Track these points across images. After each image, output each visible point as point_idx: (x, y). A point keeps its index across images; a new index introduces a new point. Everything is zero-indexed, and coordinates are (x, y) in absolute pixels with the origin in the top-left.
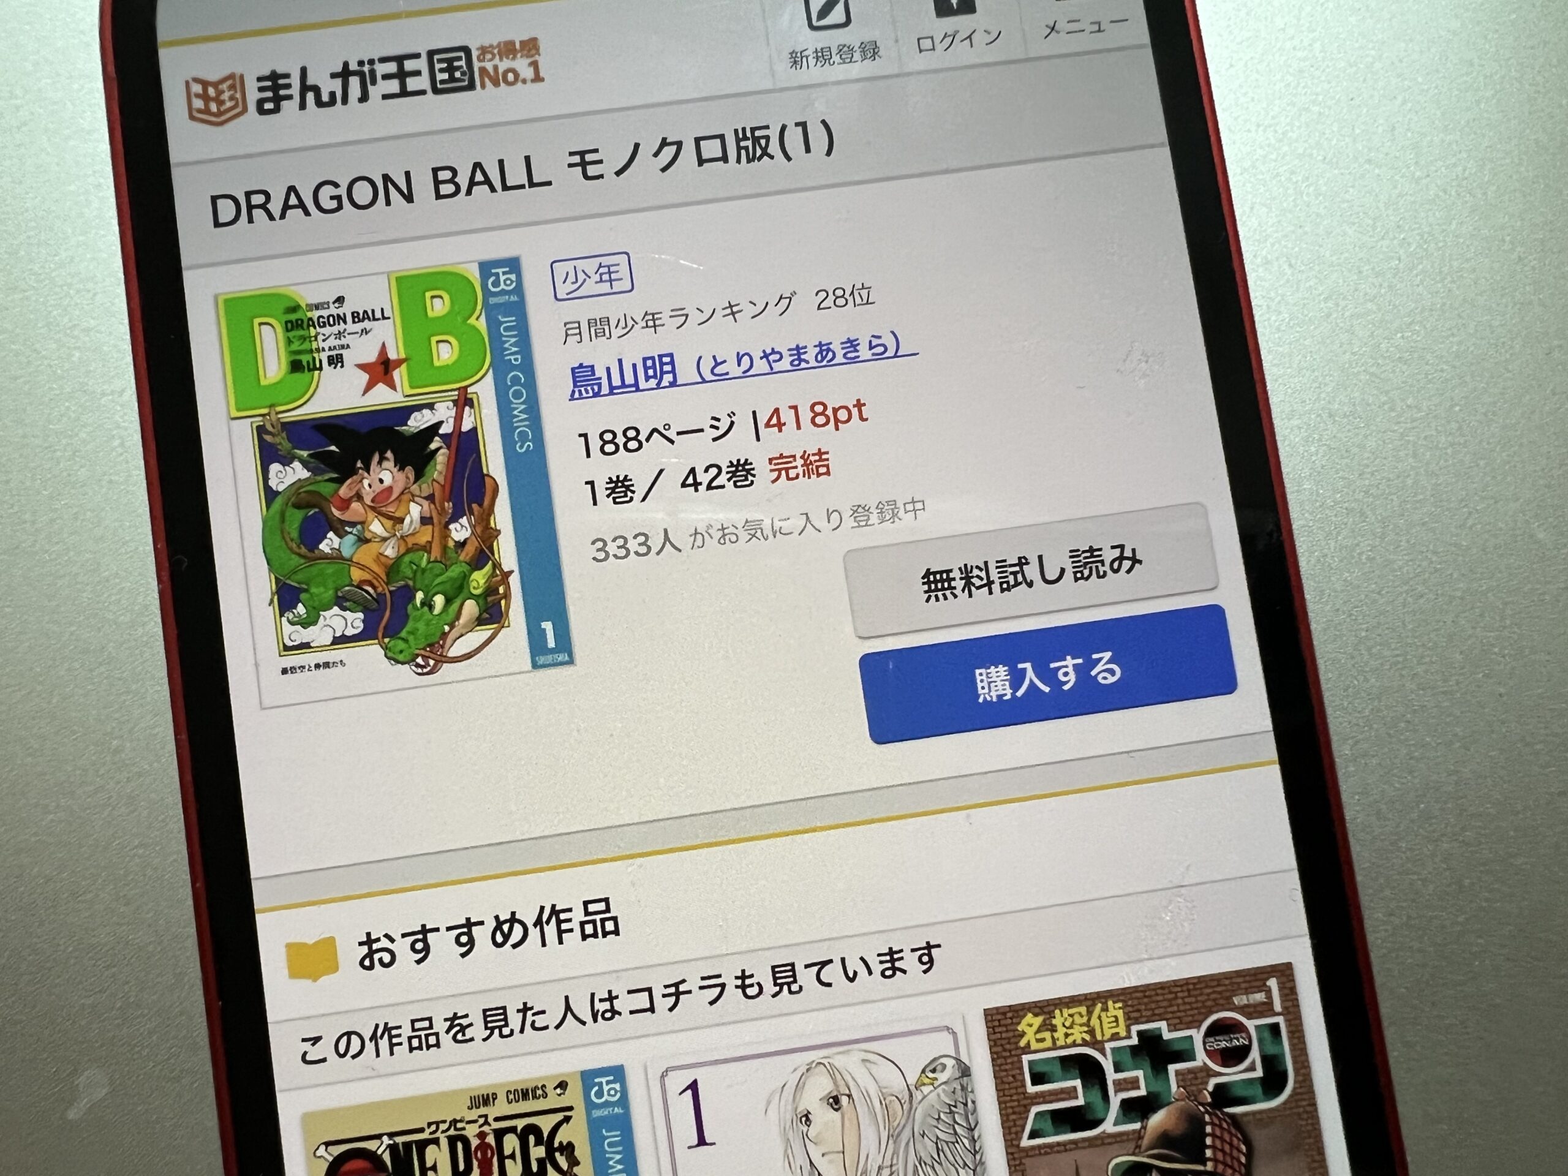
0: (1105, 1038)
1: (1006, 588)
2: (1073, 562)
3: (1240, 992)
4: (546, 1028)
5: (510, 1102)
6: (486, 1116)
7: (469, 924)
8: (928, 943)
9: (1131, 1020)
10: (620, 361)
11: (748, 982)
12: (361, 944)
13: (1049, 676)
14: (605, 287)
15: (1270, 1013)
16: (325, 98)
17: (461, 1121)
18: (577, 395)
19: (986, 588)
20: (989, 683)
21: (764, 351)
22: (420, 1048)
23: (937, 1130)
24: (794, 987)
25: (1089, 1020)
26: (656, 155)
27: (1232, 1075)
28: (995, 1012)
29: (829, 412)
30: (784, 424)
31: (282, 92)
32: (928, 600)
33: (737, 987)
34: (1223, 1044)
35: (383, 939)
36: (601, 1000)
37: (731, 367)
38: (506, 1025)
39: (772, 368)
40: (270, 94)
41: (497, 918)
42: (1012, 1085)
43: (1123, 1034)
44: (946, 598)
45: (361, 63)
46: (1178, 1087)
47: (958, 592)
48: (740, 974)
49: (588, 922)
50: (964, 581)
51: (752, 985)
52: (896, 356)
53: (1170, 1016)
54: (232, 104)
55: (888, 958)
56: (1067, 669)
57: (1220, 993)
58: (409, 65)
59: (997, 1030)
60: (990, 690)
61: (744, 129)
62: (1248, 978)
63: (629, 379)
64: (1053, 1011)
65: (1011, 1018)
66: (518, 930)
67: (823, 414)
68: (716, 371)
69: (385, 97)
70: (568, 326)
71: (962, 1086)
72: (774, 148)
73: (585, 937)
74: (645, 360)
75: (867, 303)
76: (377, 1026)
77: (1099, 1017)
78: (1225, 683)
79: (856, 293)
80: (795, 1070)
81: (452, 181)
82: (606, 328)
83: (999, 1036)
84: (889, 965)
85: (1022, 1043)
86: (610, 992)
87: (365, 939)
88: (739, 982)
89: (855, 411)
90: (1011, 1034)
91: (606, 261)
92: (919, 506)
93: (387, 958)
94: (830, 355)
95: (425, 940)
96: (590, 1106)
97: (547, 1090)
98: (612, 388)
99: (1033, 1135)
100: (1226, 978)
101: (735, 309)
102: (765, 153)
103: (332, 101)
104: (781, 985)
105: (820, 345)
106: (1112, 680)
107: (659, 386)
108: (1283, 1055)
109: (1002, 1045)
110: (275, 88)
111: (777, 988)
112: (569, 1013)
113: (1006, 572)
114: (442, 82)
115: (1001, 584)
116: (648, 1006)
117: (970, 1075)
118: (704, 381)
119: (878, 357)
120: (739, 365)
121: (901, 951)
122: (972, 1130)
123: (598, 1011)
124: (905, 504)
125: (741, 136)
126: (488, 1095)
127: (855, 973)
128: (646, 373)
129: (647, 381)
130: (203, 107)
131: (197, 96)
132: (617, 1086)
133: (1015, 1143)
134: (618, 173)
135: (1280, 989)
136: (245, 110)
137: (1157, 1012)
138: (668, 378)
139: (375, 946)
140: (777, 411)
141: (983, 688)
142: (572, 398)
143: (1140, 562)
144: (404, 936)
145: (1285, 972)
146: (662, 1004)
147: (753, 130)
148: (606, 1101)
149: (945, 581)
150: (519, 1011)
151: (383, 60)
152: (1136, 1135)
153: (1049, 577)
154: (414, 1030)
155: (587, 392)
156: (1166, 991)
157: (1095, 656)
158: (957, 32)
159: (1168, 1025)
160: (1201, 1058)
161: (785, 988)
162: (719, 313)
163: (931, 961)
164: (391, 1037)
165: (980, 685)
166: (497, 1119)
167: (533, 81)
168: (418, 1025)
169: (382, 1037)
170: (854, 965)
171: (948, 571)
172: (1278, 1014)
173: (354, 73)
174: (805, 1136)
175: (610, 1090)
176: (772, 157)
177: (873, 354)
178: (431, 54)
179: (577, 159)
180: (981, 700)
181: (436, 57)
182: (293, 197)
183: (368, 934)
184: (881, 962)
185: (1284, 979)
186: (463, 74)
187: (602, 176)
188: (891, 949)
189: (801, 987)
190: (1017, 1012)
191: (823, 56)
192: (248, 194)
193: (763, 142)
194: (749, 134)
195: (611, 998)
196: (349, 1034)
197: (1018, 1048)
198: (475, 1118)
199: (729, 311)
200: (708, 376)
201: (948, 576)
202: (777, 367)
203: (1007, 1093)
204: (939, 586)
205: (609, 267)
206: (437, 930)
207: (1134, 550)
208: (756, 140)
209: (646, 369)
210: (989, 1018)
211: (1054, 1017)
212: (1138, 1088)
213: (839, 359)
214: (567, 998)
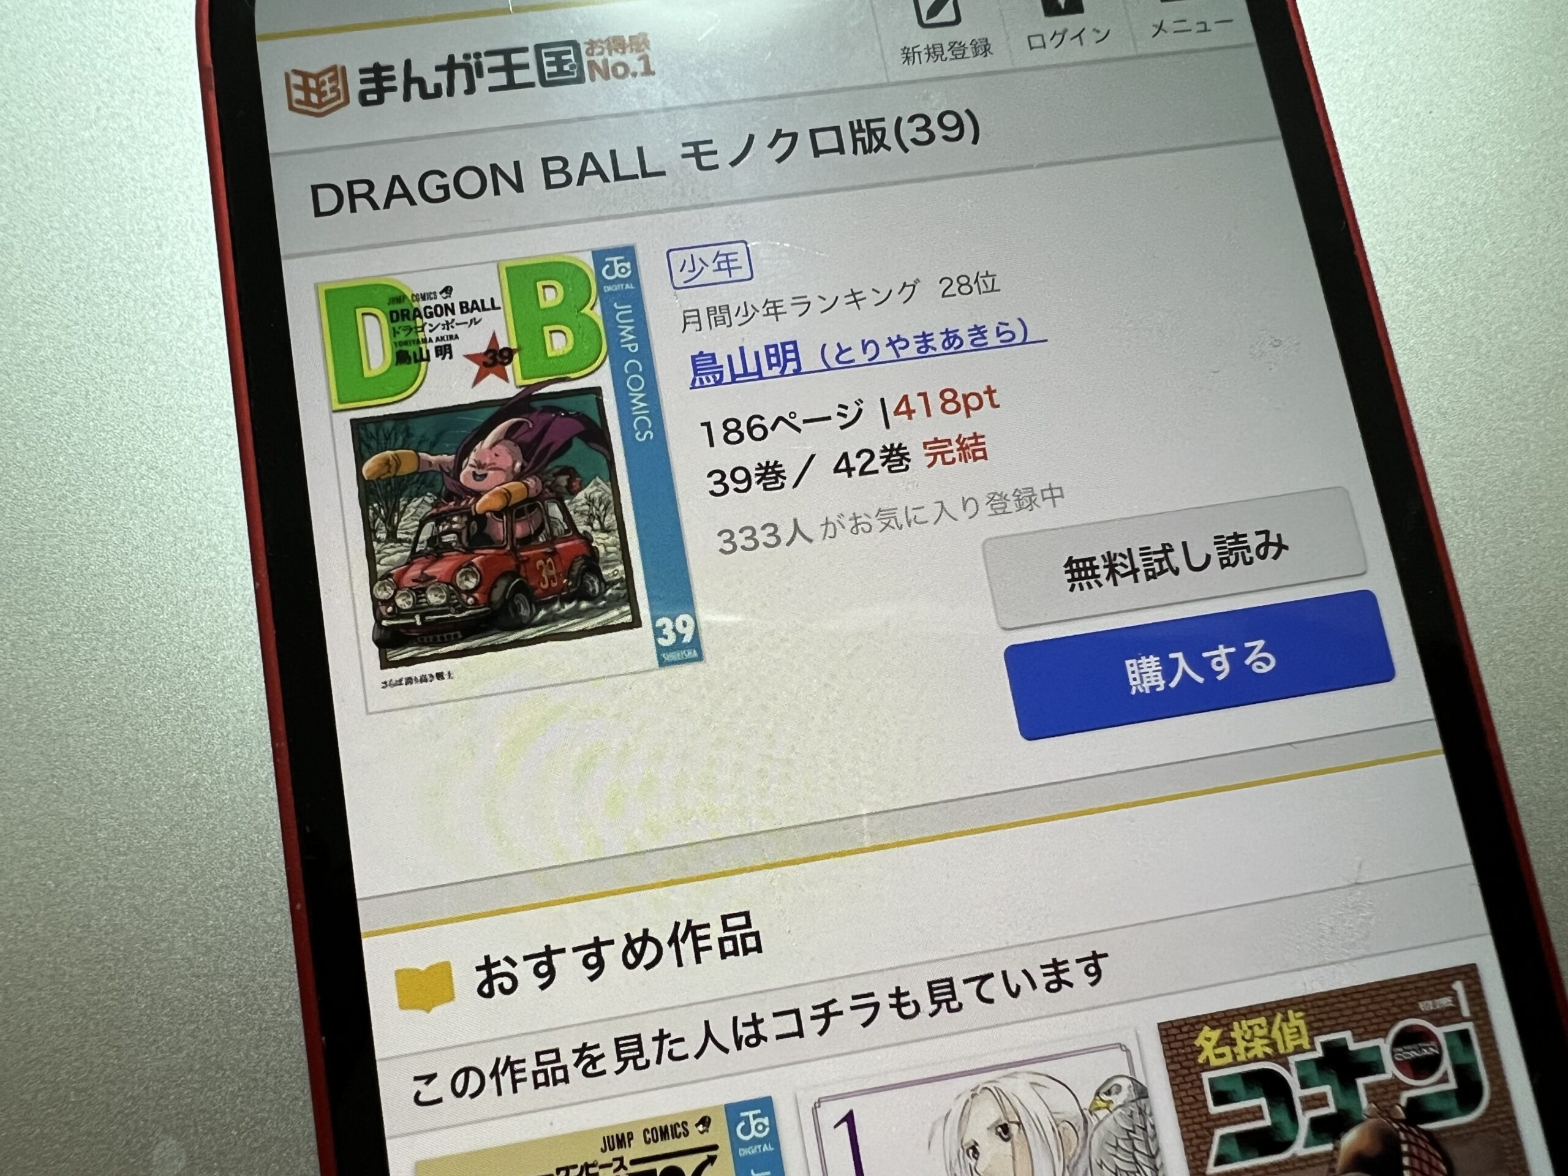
0: (1288, 1051)
1: (1151, 576)
2: (1218, 549)
3: (1426, 997)
4: (686, 1057)
5: (647, 1142)
6: (621, 1159)
7: (597, 944)
8: (1094, 952)
9: (1314, 1030)
10: (742, 349)
11: (903, 1000)
12: (479, 969)
13: (1202, 666)
14: (724, 276)
15: (1459, 1019)
16: (430, 90)
17: (593, 1165)
18: (698, 383)
19: (1131, 576)
20: (1141, 674)
21: (889, 338)
22: (546, 1083)
23: (1115, 1159)
24: (954, 1005)
25: (1270, 1031)
26: (771, 145)
27: (1425, 1088)
28: (1169, 1025)
29: (960, 399)
30: (914, 411)
31: (386, 84)
32: (1072, 589)
33: (892, 1006)
34: (1414, 1054)
35: (502, 962)
36: (745, 1025)
37: (857, 355)
38: (641, 1055)
39: (898, 355)
40: (373, 86)
41: (628, 936)
42: (1193, 1107)
43: (1307, 1046)
44: (1090, 587)
45: (467, 56)
46: (1369, 1103)
47: (1102, 580)
48: (894, 992)
49: (727, 938)
50: (1107, 570)
51: (907, 1004)
52: (1024, 343)
53: (1354, 1025)
54: (334, 95)
55: (1052, 970)
56: (1220, 658)
57: (1405, 998)
58: (516, 58)
59: (1172, 1045)
60: (1142, 682)
61: (859, 122)
62: (1433, 982)
63: (752, 367)
64: (1231, 1024)
65: (1187, 1033)
66: (651, 949)
67: (953, 400)
68: (841, 358)
69: (492, 89)
70: (687, 314)
71: (1140, 1109)
72: (890, 139)
73: (724, 955)
74: (767, 348)
75: (993, 290)
76: (498, 1060)
77: (1281, 1029)
78: (1382, 670)
79: (980, 280)
80: (959, 1096)
81: (562, 171)
82: (726, 315)
83: (1175, 1052)
84: (1054, 977)
85: (1201, 1060)
86: (754, 1015)
87: (483, 963)
88: (894, 1001)
89: (986, 398)
90: (1189, 1050)
91: (724, 249)
92: (1057, 493)
93: (508, 983)
94: (958, 342)
95: (549, 963)
96: (736, 1144)
97: (688, 1128)
98: (734, 376)
99: (1220, 1161)
100: (1409, 983)
101: (858, 297)
102: (881, 143)
103: (438, 93)
104: (939, 1003)
105: (947, 332)
106: (1266, 669)
107: (782, 374)
108: (1475, 1063)
109: (1180, 1062)
110: (378, 80)
111: (935, 1006)
112: (710, 1041)
113: (1150, 559)
114: (551, 75)
115: (1146, 571)
116: (796, 1030)
117: (1147, 1097)
118: (829, 369)
119: (1007, 344)
120: (865, 352)
121: (1066, 962)
122: (1152, 1157)
123: (741, 1037)
124: (1042, 491)
125: (856, 127)
126: (623, 1135)
127: (1018, 987)
128: (769, 360)
129: (770, 368)
130: (303, 99)
131: (297, 87)
132: (766, 1121)
133: (1200, 1170)
134: (734, 163)
135: (1467, 993)
136: (347, 101)
137: (1340, 1021)
138: (791, 366)
139: (495, 971)
140: (905, 398)
141: (1135, 679)
142: (693, 387)
143: (1286, 548)
144: (526, 958)
145: (1469, 974)
146: (812, 1027)
147: (868, 122)
148: (754, 1137)
149: (1088, 569)
150: (654, 1039)
151: (489, 53)
152: (1329, 1158)
153: (1195, 565)
154: (539, 1063)
155: (708, 380)
156: (1348, 999)
157: (1248, 645)
158: (1066, 31)
159: (1354, 1035)
160: (1391, 1070)
161: (944, 1005)
162: (842, 301)
163: (1098, 972)
164: (513, 1072)
165: (1131, 676)
166: (634, 1162)
167: (643, 74)
168: (543, 1058)
169: (503, 1072)
170: (1017, 979)
171: (1093, 559)
172: (1465, 1020)
173: (460, 66)
174: (973, 1170)
175: (758, 1126)
176: (889, 149)
177: (1002, 341)
178: (538, 48)
179: (691, 150)
180: (1133, 692)
181: (544, 51)
182: (397, 184)
183: (487, 958)
184: (1045, 975)
185: (1469, 981)
186: (572, 67)
187: (716, 167)
188: (1054, 960)
189: (961, 1005)
190: (1194, 1025)
191: (934, 52)
192: (350, 184)
193: (879, 134)
194: (864, 126)
195: (755, 1022)
196: (466, 1070)
197: (1197, 1065)
198: (609, 1161)
199: (852, 299)
200: (833, 363)
201: (1091, 564)
202: (903, 354)
203: (1188, 1115)
204: (1083, 574)
205: (727, 255)
206: (563, 951)
207: (1279, 536)
208: (871, 132)
209: (769, 356)
210: (1164, 1033)
211: (1233, 1030)
212: (1327, 1105)
213: (967, 346)
214: (707, 1023)
